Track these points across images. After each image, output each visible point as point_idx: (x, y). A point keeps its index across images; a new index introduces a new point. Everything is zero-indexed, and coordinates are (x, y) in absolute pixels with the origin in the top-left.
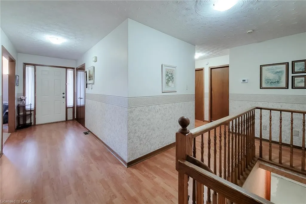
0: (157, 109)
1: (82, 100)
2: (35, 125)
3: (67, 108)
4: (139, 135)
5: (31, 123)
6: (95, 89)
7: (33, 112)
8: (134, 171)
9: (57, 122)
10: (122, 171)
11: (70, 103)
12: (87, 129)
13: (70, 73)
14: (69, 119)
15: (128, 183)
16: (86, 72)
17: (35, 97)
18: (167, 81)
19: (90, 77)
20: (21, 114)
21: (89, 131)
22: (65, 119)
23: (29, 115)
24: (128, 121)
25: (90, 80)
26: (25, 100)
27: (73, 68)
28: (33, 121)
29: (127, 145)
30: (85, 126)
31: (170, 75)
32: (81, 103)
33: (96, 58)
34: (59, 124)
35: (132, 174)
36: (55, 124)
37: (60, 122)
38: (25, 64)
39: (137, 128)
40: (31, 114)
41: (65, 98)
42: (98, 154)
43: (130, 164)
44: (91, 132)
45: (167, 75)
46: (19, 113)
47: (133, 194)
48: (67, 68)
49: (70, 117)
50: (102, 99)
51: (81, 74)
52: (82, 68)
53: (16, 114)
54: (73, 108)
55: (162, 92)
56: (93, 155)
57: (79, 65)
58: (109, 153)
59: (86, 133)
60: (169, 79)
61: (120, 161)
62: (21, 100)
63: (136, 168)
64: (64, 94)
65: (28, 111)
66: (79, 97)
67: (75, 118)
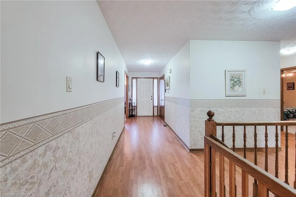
0: (220, 112)
1: (163, 102)
2: (137, 116)
3: (154, 107)
4: (200, 130)
5: (135, 114)
6: (170, 94)
7: (136, 108)
8: (194, 156)
9: (148, 116)
10: (185, 153)
11: (156, 104)
12: (166, 123)
13: (156, 81)
14: (155, 115)
15: (187, 160)
16: (165, 81)
17: (137, 98)
18: (231, 85)
19: (167, 85)
20: (131, 108)
21: (167, 125)
22: (152, 115)
23: (134, 109)
24: (190, 117)
25: (167, 86)
26: (132, 100)
27: (157, 78)
28: (136, 114)
29: (189, 136)
30: (165, 121)
31: (236, 80)
32: (162, 104)
33: (171, 70)
34: (149, 117)
35: (192, 156)
36: (147, 117)
37: (149, 116)
38: (133, 78)
39: (198, 124)
40: (135, 109)
41: (153, 99)
42: (171, 139)
43: (192, 150)
44: (168, 126)
45: (232, 80)
46: (130, 108)
47: (189, 166)
48: (153, 78)
49: (156, 114)
50: (174, 100)
51: (162, 81)
52: (163, 78)
53: (129, 108)
54: (158, 107)
55: (226, 96)
56: (168, 140)
57: (161, 76)
58: (178, 141)
59: (165, 126)
60: (235, 84)
61: (185, 147)
62: (131, 100)
63: (196, 154)
64: (152, 96)
65: (134, 107)
66: (161, 99)
67: (159, 115)
